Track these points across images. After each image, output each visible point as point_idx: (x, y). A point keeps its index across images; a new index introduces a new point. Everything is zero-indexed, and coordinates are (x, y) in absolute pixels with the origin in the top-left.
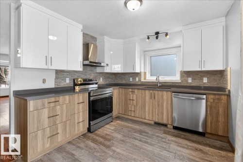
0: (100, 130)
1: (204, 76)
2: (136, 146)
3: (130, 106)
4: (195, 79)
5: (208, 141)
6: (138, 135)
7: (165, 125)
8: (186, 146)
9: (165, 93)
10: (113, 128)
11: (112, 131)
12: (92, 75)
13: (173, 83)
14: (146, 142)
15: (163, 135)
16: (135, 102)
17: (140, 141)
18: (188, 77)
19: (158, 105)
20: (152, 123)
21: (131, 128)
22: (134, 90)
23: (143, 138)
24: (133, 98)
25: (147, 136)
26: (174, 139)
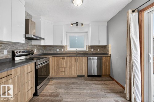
0: (44, 91)
1: (98, 48)
2: (77, 93)
3: (61, 68)
4: (94, 50)
5: (104, 79)
6: (73, 86)
7: (84, 76)
8: (98, 84)
9: (84, 58)
10: (53, 87)
11: (55, 89)
12: (29, 47)
13: (84, 52)
14: (80, 89)
15: (86, 82)
16: (65, 65)
17: (77, 89)
18: (91, 49)
19: (80, 65)
20: (76, 76)
21: (65, 83)
22: (64, 58)
23: (77, 87)
24: (63, 62)
25: (78, 85)
26: (91, 82)
